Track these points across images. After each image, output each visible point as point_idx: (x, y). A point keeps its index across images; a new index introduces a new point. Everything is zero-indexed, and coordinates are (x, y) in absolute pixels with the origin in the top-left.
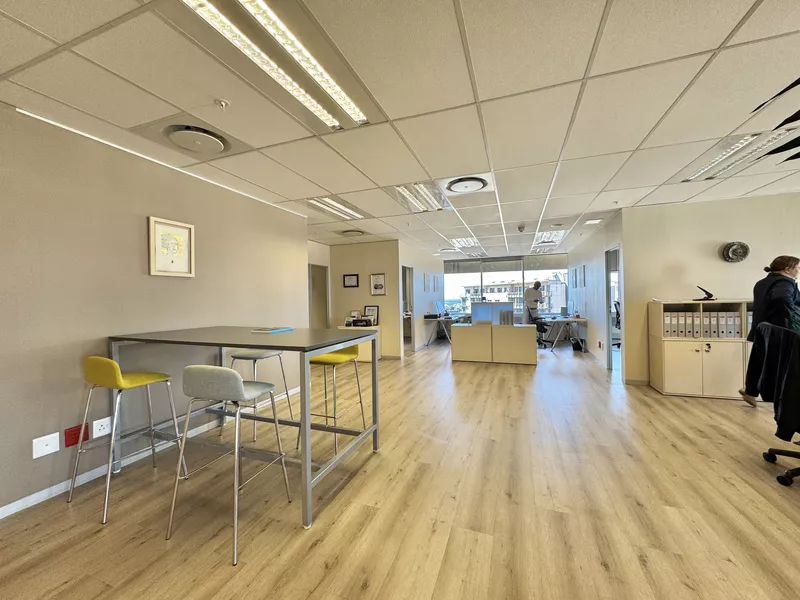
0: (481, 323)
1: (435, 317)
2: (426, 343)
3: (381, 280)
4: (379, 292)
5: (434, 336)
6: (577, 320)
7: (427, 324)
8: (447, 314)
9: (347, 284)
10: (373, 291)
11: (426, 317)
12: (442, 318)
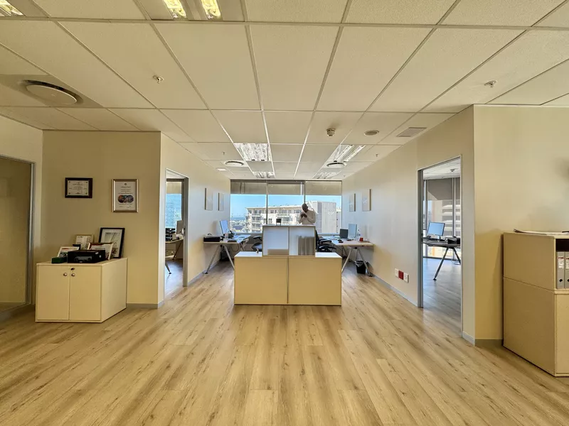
0: (274, 253)
1: (217, 239)
2: (205, 269)
3: (130, 189)
4: (126, 206)
5: (217, 258)
6: (363, 244)
7: (206, 247)
8: (231, 236)
9: (72, 192)
10: (116, 205)
11: (206, 240)
12: (225, 241)
